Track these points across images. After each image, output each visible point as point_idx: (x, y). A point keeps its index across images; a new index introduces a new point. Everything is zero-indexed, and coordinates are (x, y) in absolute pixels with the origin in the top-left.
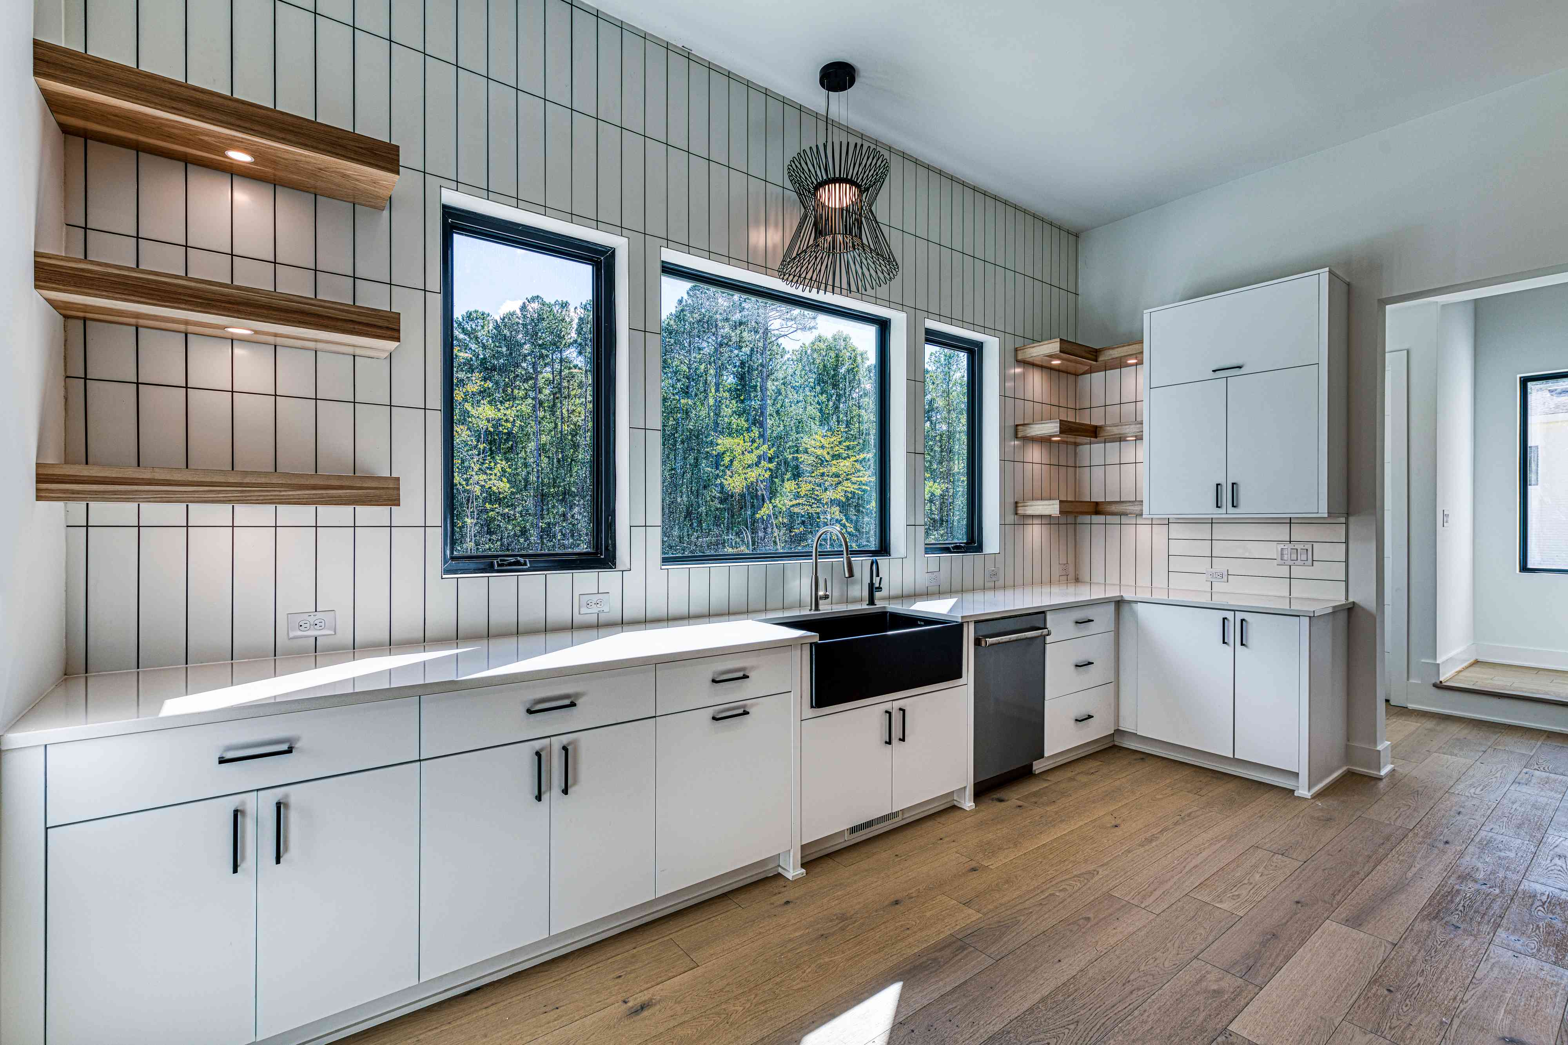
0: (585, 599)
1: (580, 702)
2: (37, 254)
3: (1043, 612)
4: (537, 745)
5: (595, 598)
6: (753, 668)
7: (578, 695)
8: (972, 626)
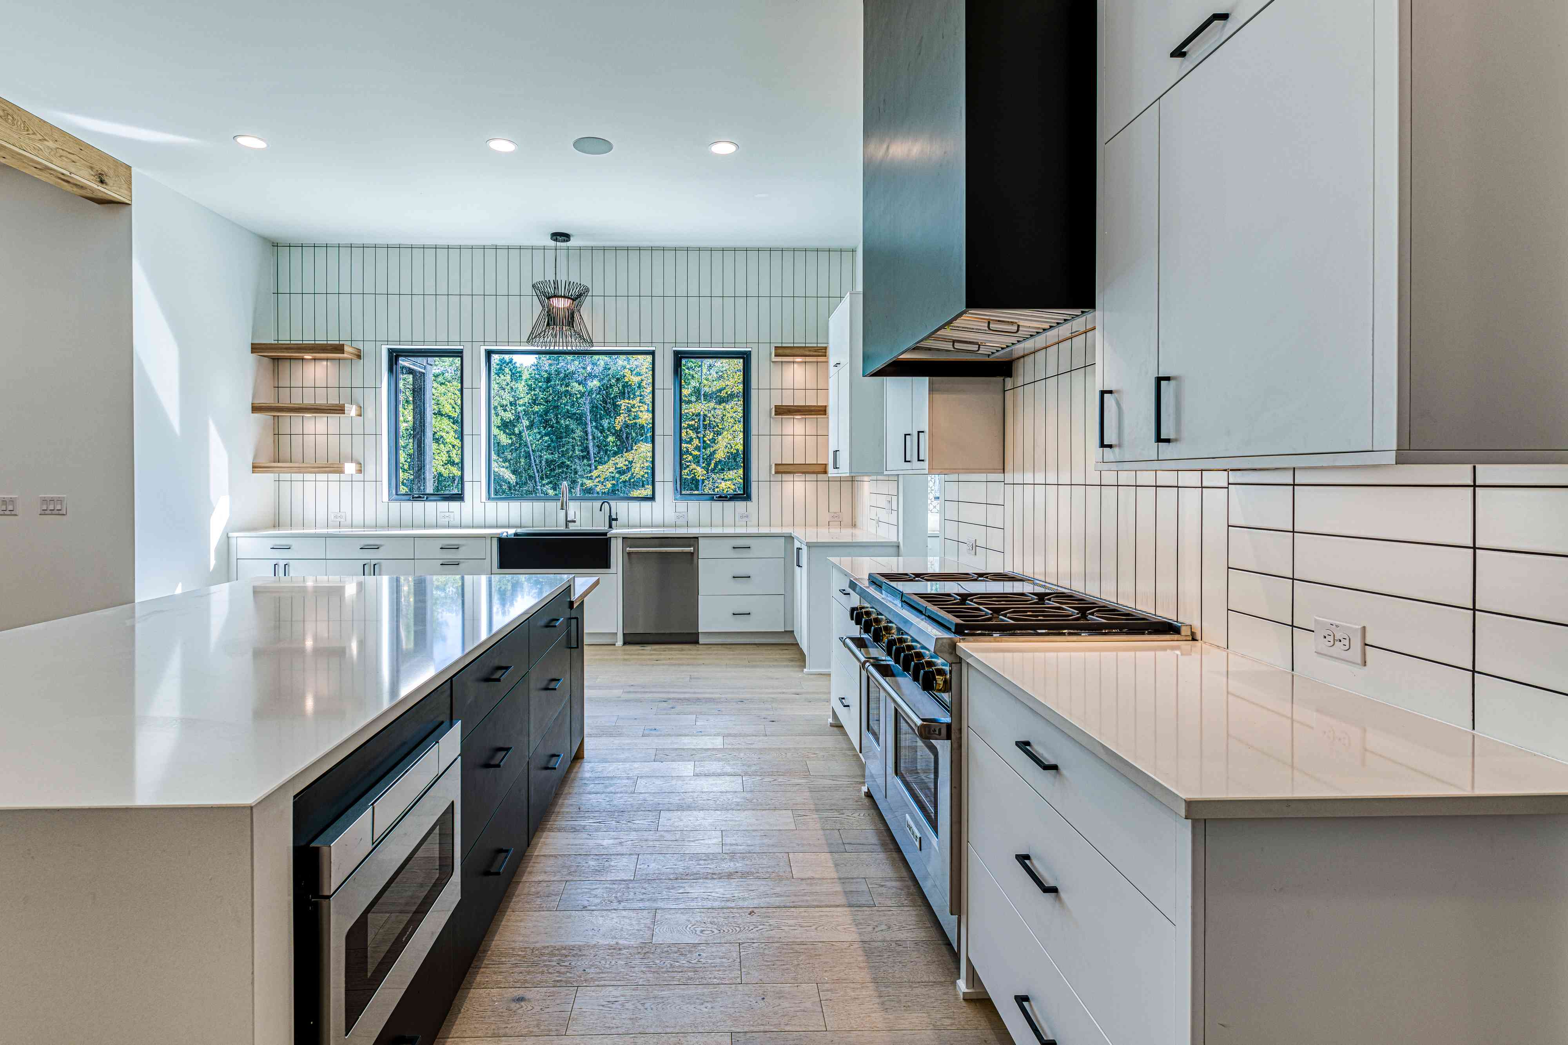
0: (443, 514)
1: (381, 548)
2: (252, 404)
3: (697, 538)
4: (366, 562)
5: (447, 514)
6: (463, 545)
7: (381, 545)
8: (620, 541)
